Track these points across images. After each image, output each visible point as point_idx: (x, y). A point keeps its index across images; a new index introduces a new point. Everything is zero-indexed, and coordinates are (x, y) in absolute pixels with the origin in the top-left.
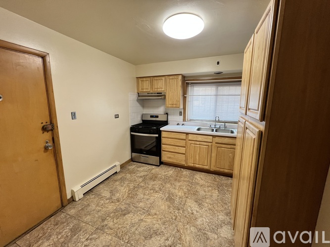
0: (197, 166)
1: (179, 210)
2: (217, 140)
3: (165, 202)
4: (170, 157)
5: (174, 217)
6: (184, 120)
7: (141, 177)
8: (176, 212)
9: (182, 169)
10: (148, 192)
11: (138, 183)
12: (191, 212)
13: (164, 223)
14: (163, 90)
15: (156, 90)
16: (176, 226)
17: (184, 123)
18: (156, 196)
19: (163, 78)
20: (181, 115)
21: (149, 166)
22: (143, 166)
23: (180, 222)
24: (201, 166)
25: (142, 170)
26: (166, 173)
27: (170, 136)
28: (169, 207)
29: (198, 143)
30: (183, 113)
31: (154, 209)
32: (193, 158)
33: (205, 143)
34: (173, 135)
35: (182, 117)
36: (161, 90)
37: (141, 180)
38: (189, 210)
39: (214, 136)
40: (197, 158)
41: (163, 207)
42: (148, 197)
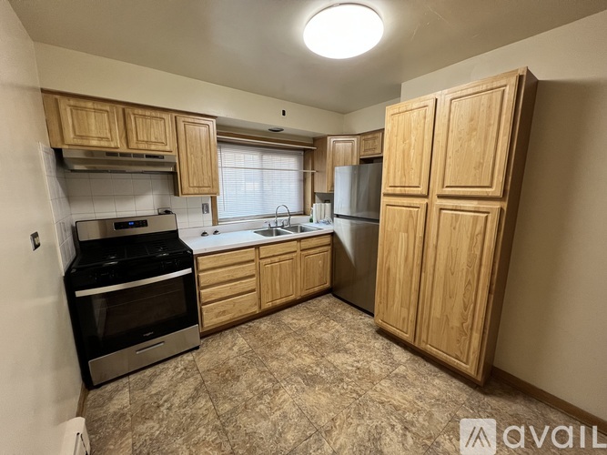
0: (278, 302)
1: (342, 380)
2: (305, 244)
3: (315, 392)
4: (224, 311)
5: (354, 395)
6: (215, 221)
7: (194, 398)
8: (345, 387)
9: (250, 324)
10: (262, 407)
11: (211, 416)
12: (354, 369)
13: (361, 417)
14: (168, 148)
15: (142, 146)
16: (373, 401)
17: (216, 228)
18: (286, 396)
19: (167, 117)
20: (208, 212)
21: (173, 363)
22: (155, 375)
23: (366, 391)
24: (284, 300)
25: (165, 384)
26: (236, 349)
27: (221, 263)
28: (328, 390)
29: (276, 259)
30: (211, 207)
31: (319, 417)
32: (270, 291)
33: (287, 256)
34: (227, 258)
35: (209, 216)
36: (161, 147)
37: (203, 403)
38: (350, 368)
39: (299, 240)
40: (278, 287)
41: (324, 400)
42: (278, 413)
